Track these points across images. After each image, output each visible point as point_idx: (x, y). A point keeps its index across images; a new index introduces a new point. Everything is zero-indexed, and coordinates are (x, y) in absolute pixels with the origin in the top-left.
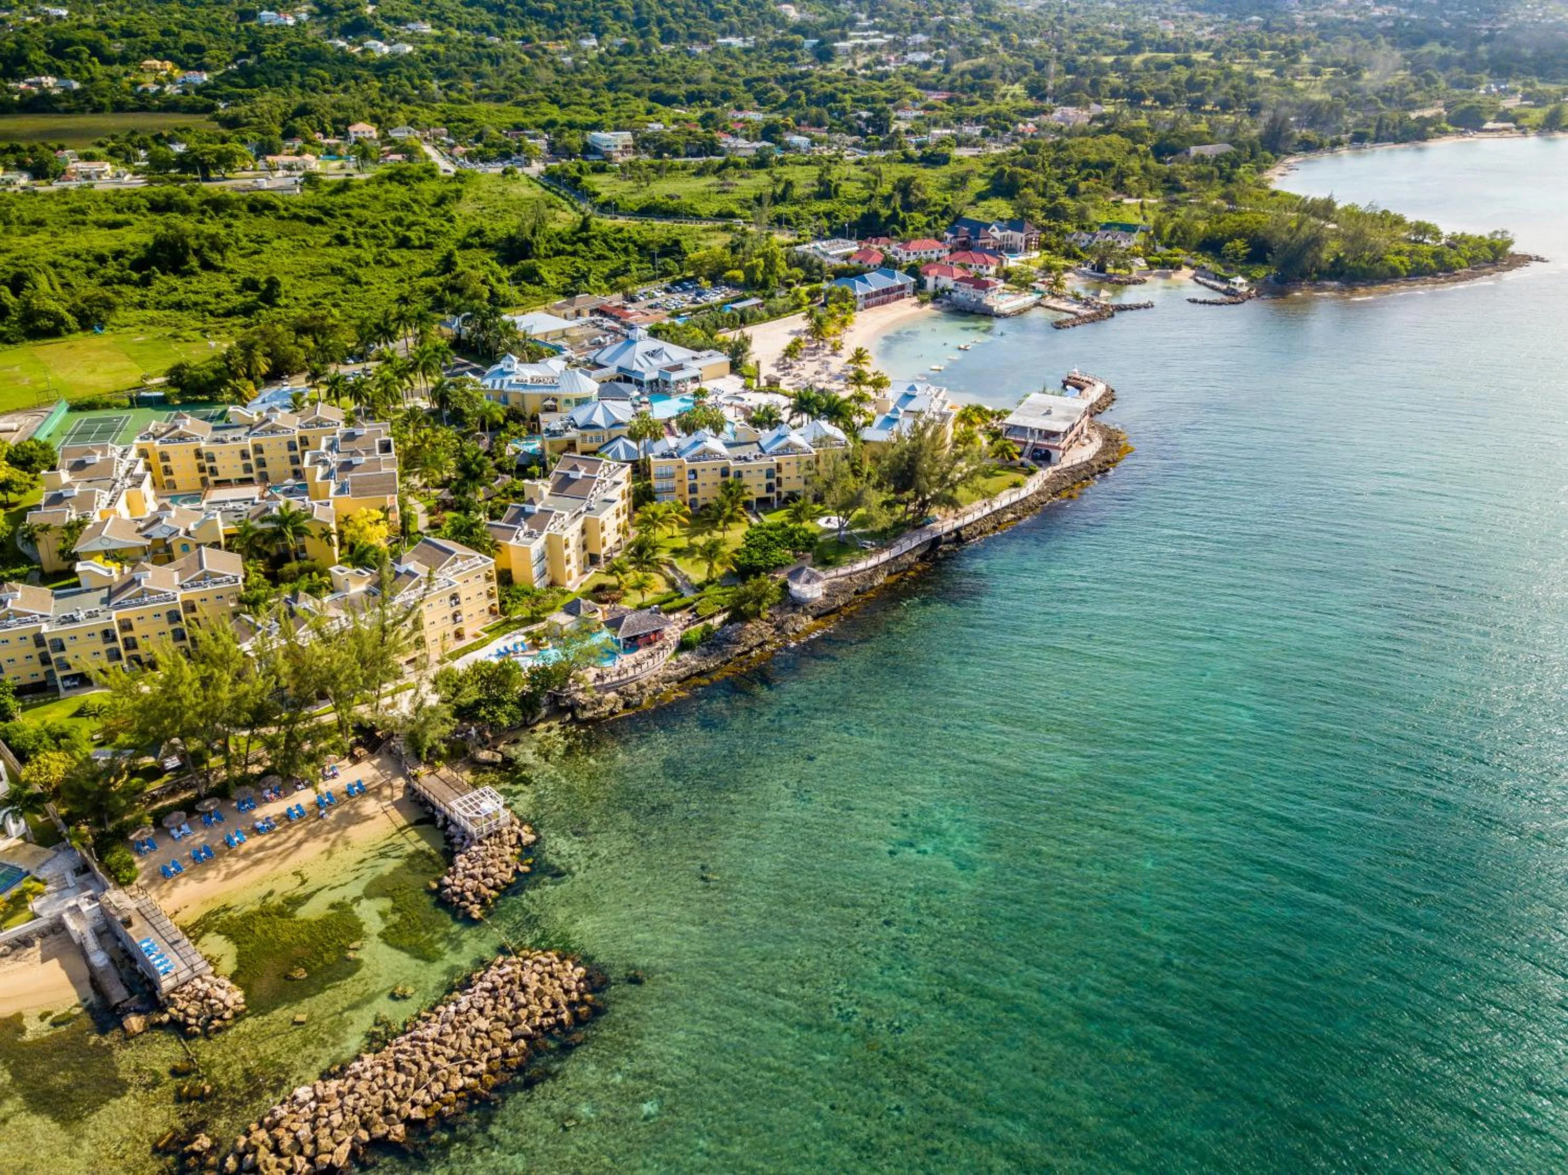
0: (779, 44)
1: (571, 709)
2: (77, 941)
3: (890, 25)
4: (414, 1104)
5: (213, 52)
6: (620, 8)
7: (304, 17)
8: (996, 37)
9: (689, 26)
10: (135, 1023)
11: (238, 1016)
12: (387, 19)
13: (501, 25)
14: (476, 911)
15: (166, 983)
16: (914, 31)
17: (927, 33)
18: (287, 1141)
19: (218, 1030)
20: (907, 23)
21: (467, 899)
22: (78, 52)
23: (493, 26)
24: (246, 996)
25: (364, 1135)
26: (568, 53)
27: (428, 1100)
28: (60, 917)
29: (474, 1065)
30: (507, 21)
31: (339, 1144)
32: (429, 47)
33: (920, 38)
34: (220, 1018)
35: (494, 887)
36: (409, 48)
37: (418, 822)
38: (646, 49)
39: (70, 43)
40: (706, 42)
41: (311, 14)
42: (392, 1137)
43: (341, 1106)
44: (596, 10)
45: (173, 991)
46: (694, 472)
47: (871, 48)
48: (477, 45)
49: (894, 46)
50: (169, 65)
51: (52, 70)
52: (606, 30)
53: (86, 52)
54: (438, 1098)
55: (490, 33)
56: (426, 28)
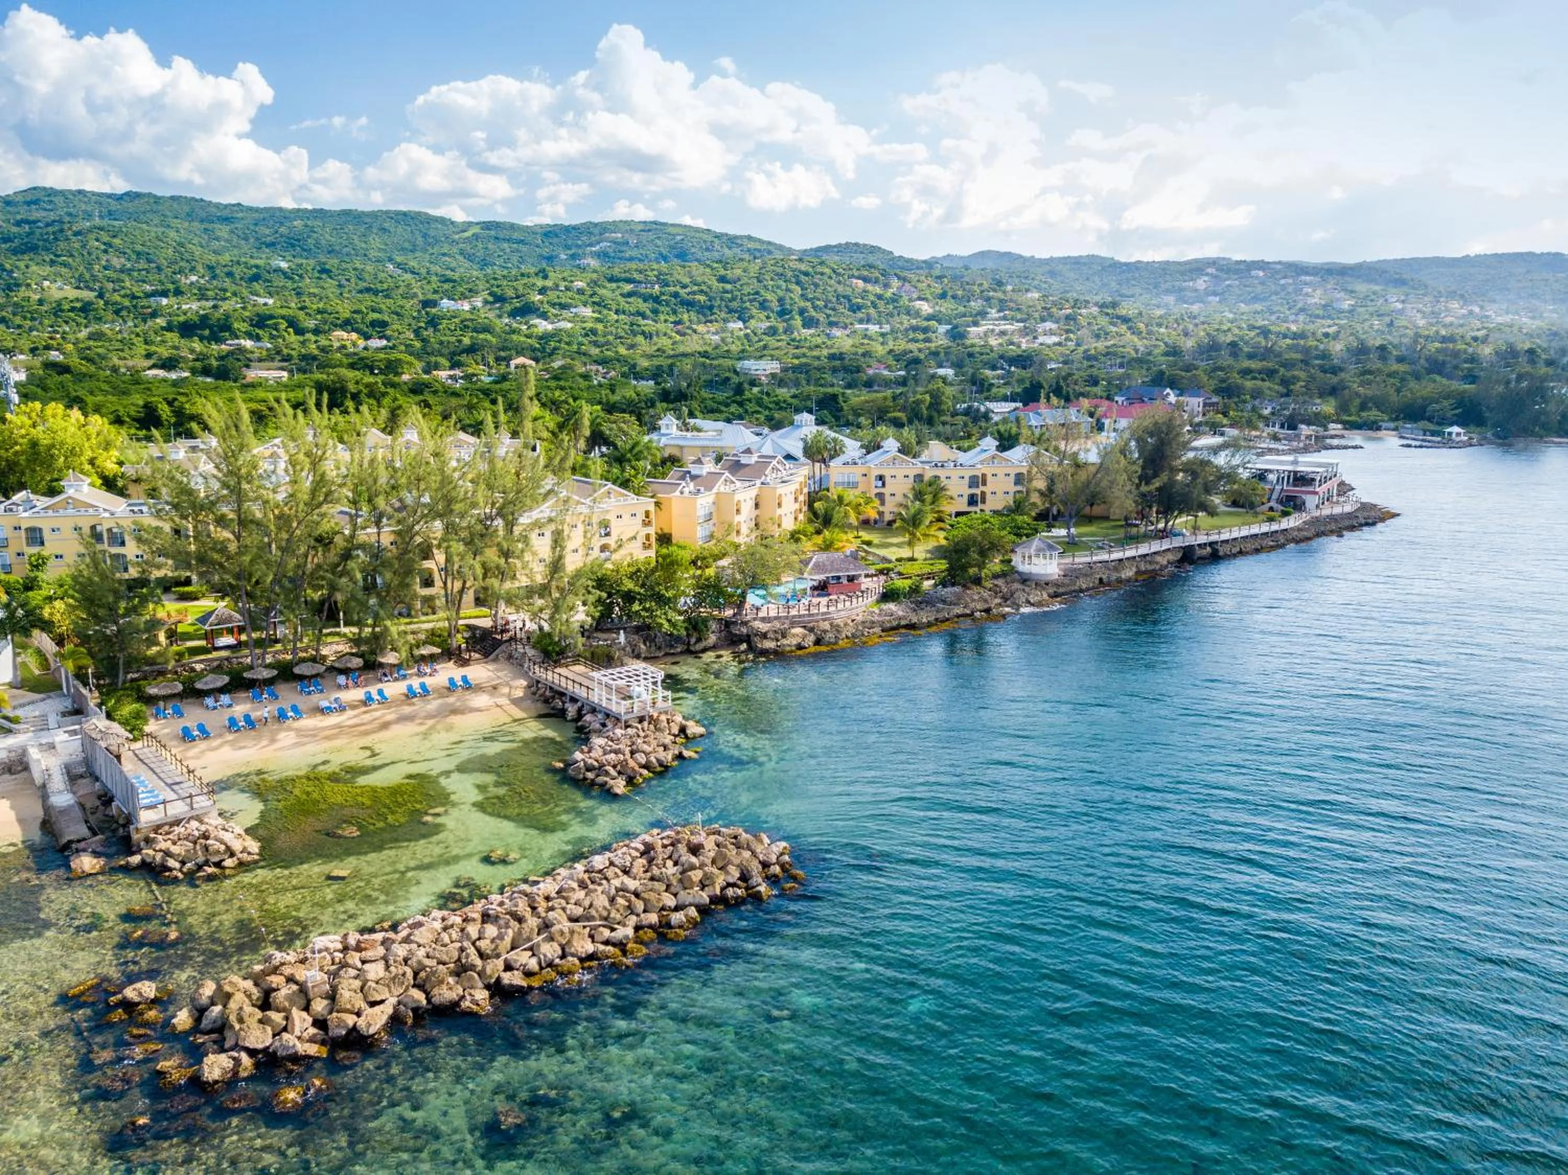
0: (915, 329)
1: (747, 639)
2: (38, 781)
3: (1019, 316)
4: (508, 967)
5: (395, 327)
6: (765, 301)
7: (479, 304)
8: (1124, 327)
9: (828, 316)
10: (86, 863)
11: (243, 866)
12: (553, 305)
13: (655, 312)
14: (619, 786)
15: (146, 818)
16: (1043, 320)
17: (1057, 321)
18: (285, 992)
19: (210, 878)
20: (1036, 315)
21: (607, 773)
22: (276, 324)
23: (648, 312)
24: (262, 848)
25: (419, 996)
26: (716, 333)
27: (533, 964)
28: (24, 752)
29: (613, 930)
30: (662, 309)
31: (373, 1004)
32: (589, 325)
33: (1049, 325)
34: (218, 865)
35: (646, 766)
36: (569, 325)
37: (540, 716)
38: (788, 330)
39: (271, 317)
40: (845, 327)
41: (486, 302)
42: (466, 1004)
43: (385, 959)
44: (743, 302)
45: (157, 828)
46: (881, 478)
47: (1003, 333)
48: (632, 324)
49: (1025, 332)
50: (354, 336)
51: (249, 335)
52: (752, 317)
53: (284, 324)
54: (550, 965)
55: (644, 317)
56: (588, 312)
